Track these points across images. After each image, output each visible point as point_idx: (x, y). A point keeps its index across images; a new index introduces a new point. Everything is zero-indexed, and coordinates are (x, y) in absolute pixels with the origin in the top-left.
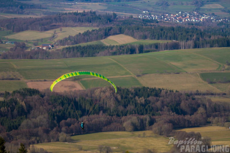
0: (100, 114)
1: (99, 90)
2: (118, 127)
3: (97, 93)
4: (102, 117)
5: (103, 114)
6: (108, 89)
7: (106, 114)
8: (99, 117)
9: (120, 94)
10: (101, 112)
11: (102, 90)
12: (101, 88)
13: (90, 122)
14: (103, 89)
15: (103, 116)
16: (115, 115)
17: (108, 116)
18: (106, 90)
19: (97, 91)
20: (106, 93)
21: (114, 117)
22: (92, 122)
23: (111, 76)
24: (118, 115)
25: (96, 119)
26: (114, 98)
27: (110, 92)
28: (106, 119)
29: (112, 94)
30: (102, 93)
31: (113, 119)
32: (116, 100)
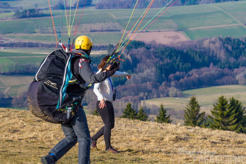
0: (210, 67)
1: (208, 40)
2: (231, 80)
3: (206, 44)
4: (213, 70)
5: (213, 67)
6: (218, 40)
7: (217, 66)
8: (210, 70)
9: (230, 44)
10: (212, 64)
11: (211, 41)
12: (210, 39)
13: (201, 75)
14: (213, 39)
15: (214, 68)
16: (226, 67)
17: (219, 69)
18: (216, 41)
19: (206, 42)
20: (216, 44)
21: (225, 69)
22: (203, 75)
23: (216, 25)
24: (230, 68)
25: (207, 72)
26: (224, 49)
27: (220, 42)
28: (217, 72)
29: (222, 45)
30: (211, 44)
31: (224, 72)
32: (226, 52)
